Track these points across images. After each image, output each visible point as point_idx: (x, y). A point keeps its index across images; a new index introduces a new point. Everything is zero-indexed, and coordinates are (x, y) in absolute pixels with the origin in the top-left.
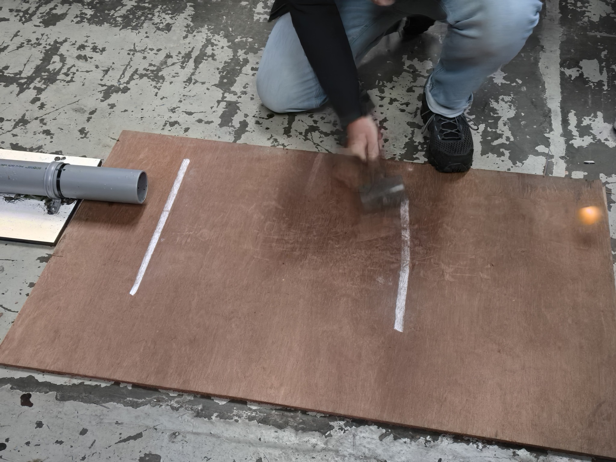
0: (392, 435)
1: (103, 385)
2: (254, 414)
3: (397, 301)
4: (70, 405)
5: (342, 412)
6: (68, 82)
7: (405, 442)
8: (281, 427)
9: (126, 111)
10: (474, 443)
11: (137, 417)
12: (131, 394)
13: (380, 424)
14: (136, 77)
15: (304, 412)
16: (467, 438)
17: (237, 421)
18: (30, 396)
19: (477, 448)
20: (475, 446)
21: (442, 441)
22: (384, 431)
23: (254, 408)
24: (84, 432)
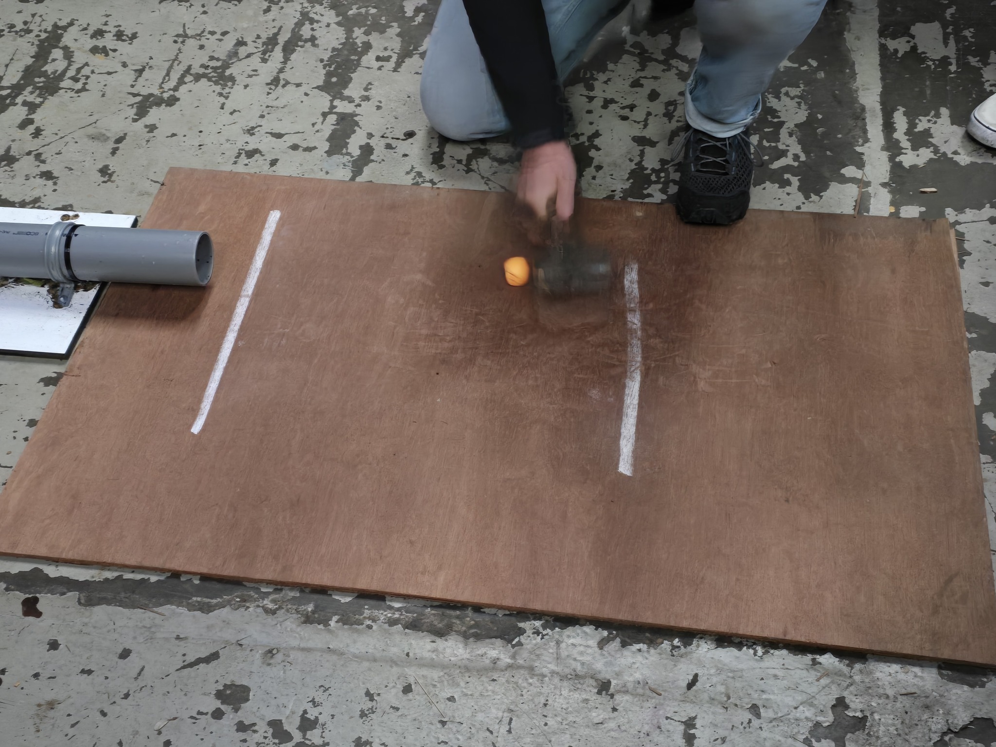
0: (618, 640)
1: (154, 579)
2: (397, 616)
3: (623, 426)
4: (101, 612)
5: (538, 606)
6: (78, 91)
7: (640, 650)
8: (440, 633)
9: (174, 135)
10: (749, 647)
11: (209, 628)
12: (198, 591)
13: (598, 623)
14: (188, 78)
15: (478, 608)
16: (737, 640)
17: (370, 627)
18: (36, 600)
19: (755, 654)
20: (751, 651)
21: (698, 646)
22: (605, 633)
23: (397, 605)
24: (125, 654)
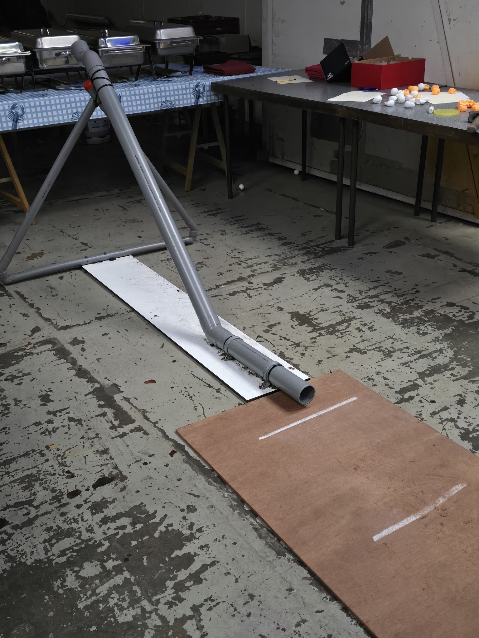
1: (207, 467)
2: (255, 523)
4: (186, 466)
6: (339, 337)
9: (353, 362)
11: (205, 489)
12: (214, 479)
13: (310, 572)
14: (378, 349)
15: (279, 540)
16: (350, 613)
17: (244, 520)
18: (175, 452)
19: (351, 622)
21: (335, 604)
22: (309, 576)
23: (258, 521)
24: (179, 480)
